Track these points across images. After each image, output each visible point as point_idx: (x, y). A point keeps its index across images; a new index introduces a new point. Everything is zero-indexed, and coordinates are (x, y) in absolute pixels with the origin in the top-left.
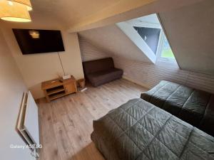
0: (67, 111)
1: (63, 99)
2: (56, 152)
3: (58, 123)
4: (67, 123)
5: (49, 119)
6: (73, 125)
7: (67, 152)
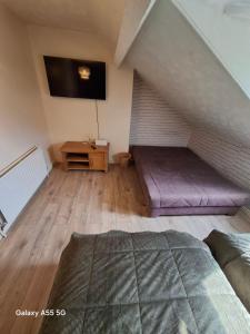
0: (76, 193)
1: (84, 173)
2: (23, 244)
3: (55, 205)
4: (64, 211)
5: (51, 194)
6: (68, 219)
7: (32, 254)
